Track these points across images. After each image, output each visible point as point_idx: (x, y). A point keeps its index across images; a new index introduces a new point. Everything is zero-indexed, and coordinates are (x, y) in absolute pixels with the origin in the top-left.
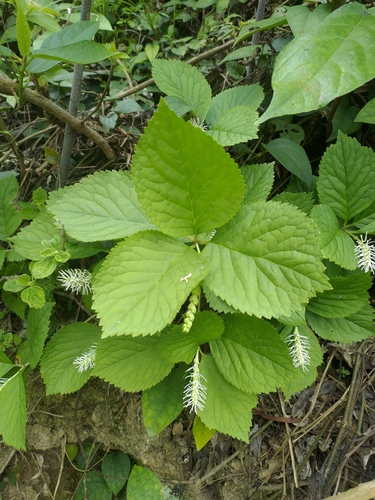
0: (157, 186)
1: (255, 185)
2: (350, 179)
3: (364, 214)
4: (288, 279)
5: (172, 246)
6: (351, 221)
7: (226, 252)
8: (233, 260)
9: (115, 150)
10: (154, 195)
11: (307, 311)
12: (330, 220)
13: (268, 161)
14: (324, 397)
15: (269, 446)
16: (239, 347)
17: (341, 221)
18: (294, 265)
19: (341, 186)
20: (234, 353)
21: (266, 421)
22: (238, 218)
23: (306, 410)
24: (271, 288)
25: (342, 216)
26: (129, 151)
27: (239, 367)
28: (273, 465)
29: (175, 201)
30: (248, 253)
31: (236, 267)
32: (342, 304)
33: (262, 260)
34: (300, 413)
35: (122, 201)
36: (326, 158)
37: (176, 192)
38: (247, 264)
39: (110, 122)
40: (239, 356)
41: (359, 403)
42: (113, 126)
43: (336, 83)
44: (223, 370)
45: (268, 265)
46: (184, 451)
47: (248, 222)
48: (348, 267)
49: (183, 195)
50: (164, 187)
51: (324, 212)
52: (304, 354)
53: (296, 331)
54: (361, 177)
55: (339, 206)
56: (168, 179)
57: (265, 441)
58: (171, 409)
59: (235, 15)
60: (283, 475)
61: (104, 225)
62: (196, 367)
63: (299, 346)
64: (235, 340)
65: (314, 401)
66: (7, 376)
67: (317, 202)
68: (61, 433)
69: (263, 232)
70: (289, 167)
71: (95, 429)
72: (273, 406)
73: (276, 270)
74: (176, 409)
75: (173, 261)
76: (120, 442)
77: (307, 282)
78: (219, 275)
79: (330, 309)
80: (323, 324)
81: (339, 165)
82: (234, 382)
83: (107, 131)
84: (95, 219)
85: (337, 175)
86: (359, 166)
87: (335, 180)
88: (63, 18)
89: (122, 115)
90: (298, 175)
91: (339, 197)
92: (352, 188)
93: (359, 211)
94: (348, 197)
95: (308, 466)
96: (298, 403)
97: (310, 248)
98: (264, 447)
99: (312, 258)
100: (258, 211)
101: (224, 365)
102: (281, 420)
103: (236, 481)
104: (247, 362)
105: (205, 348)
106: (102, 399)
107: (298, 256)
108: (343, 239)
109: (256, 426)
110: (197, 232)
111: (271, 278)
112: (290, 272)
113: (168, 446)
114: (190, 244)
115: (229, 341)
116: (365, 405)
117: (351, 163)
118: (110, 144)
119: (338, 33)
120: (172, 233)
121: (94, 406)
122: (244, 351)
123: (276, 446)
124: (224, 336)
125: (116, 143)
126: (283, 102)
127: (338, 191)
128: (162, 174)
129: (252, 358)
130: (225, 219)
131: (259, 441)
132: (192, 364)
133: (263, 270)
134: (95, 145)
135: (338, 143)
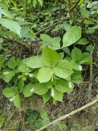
0: (45, 58)
1: (61, 56)
2: (77, 54)
3: (80, 60)
4: (67, 72)
5: (48, 68)
6: (78, 62)
7: (57, 68)
8: (58, 70)
9: (31, 49)
10: (45, 60)
11: (71, 78)
12: (74, 62)
13: (63, 52)
14: (75, 94)
15: (66, 105)
16: (60, 85)
17: (76, 62)
18: (68, 70)
19: (75, 56)
20: (59, 86)
21: (65, 100)
22: (58, 62)
23: (72, 97)
24: (65, 74)
25: (76, 61)
26: (34, 49)
27: (60, 89)
28: (67, 108)
29: (48, 60)
30: (61, 68)
31: (59, 71)
32: (77, 76)
33: (63, 69)
34: (71, 97)
35: (38, 61)
36: (72, 51)
37: (48, 59)
38: (61, 70)
39: (30, 43)
40: (60, 87)
41: (81, 94)
42: (30, 44)
43: (73, 41)
44: (57, 90)
45: (64, 70)
46: (50, 107)
47: (60, 63)
48: (77, 70)
49: (49, 59)
50: (46, 58)
51: (73, 61)
52: (71, 86)
53: (69, 82)
54: (79, 54)
55: (75, 59)
56: (47, 57)
57: (65, 104)
58: (48, 98)
59: (53, 18)
60: (69, 110)
61: (36, 65)
62: (52, 90)
63: (70, 84)
64: (59, 84)
65: (73, 95)
66: (15, 95)
67: (72, 59)
68: (24, 108)
69: (63, 65)
70: (66, 52)
71: (31, 106)
72: (66, 97)
73: (65, 71)
74: (49, 98)
75: (49, 70)
76: (36, 109)
77: (70, 72)
78: (56, 72)
79: (75, 78)
80: (74, 80)
81: (75, 52)
82: (59, 91)
83: (29, 45)
84: (34, 65)
85: (74, 54)
86: (78, 52)
87: (74, 55)
88: (15, 19)
89: (32, 41)
90: (68, 54)
91: (75, 58)
92: (77, 56)
93: (79, 60)
94: (77, 58)
95: (73, 107)
96: (71, 96)
97: (70, 67)
98: (65, 105)
99: (71, 68)
100: (62, 61)
101: (57, 89)
102: (68, 99)
103: (60, 112)
104: (61, 88)
105: (54, 86)
106: (32, 100)
107: (69, 68)
108: (76, 65)
109: (63, 101)
110: (52, 65)
111: (65, 72)
112: (68, 71)
113: (46, 107)
114: (51, 68)
115: (58, 85)
116: (82, 94)
117: (77, 52)
118: (30, 48)
119: (73, 32)
120: (48, 66)
121: (30, 101)
122: (60, 86)
123: (67, 105)
124: (57, 84)
125: (31, 47)
126: (65, 45)
127: (75, 57)
128: (46, 56)
129: (62, 87)
130: (56, 63)
131: (64, 104)
132: (52, 89)
133: (63, 71)
134: (27, 48)
135: (74, 49)
